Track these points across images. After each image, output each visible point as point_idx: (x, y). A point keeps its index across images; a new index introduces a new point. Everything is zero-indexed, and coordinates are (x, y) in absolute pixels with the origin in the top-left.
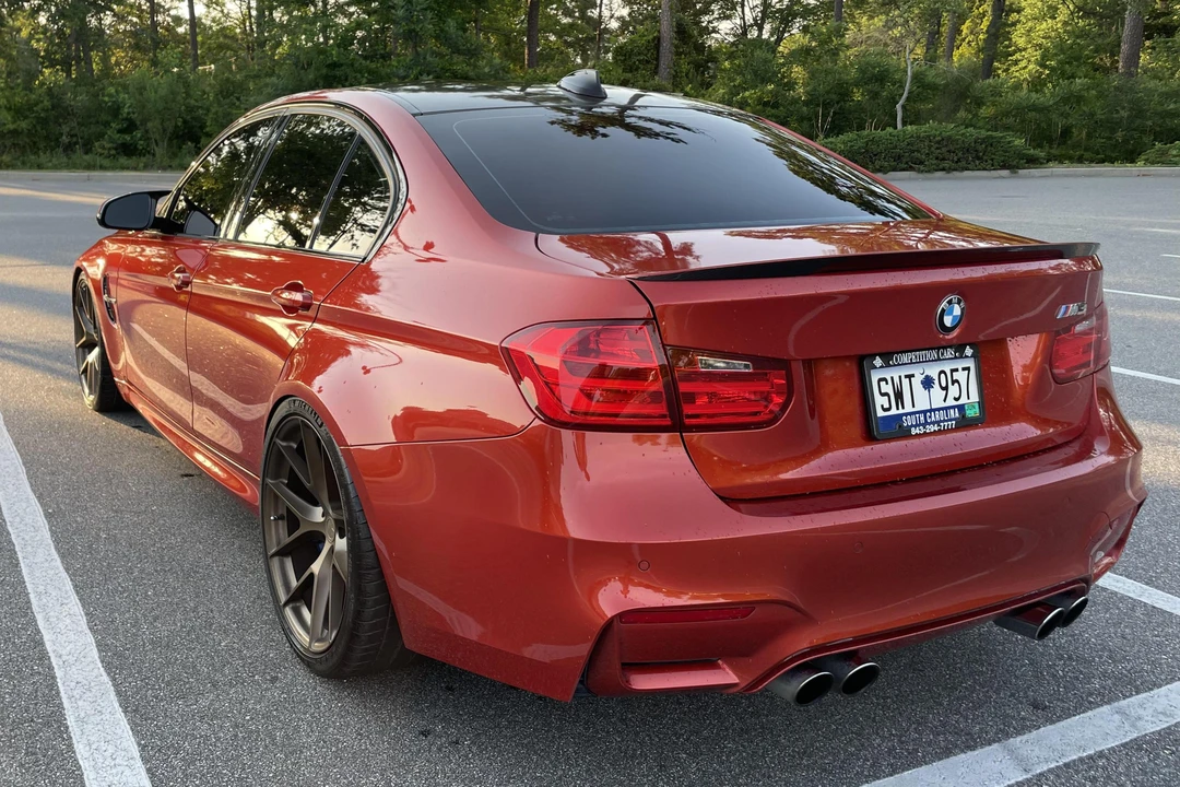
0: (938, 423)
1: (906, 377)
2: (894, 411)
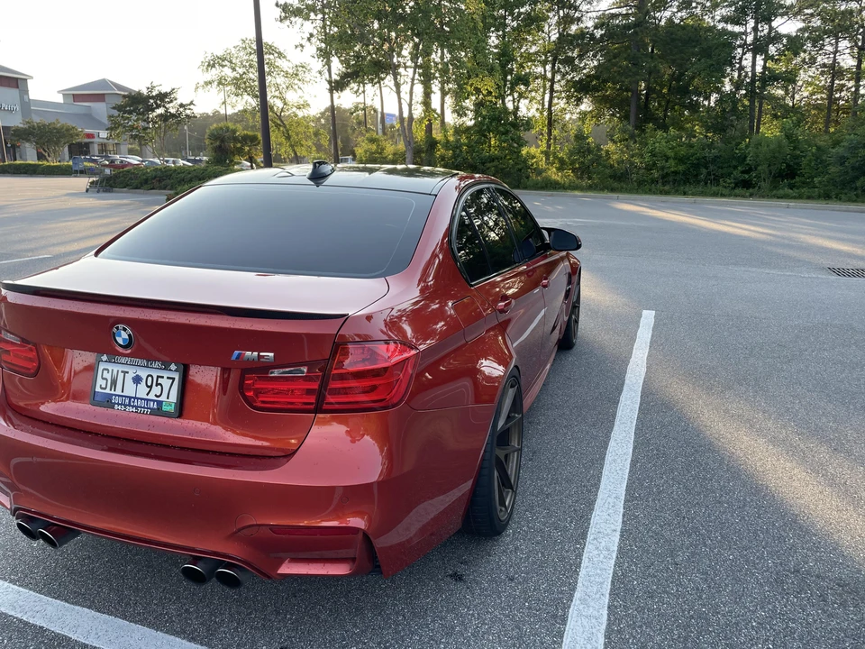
0: (137, 407)
1: (122, 372)
2: (108, 391)
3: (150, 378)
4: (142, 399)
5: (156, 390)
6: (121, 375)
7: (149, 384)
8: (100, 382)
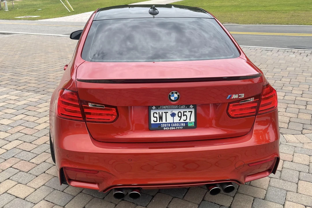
0: (175, 127)
1: (165, 113)
2: (158, 122)
3: (180, 114)
4: (177, 123)
5: (184, 118)
6: (164, 115)
7: (180, 115)
8: (153, 119)
